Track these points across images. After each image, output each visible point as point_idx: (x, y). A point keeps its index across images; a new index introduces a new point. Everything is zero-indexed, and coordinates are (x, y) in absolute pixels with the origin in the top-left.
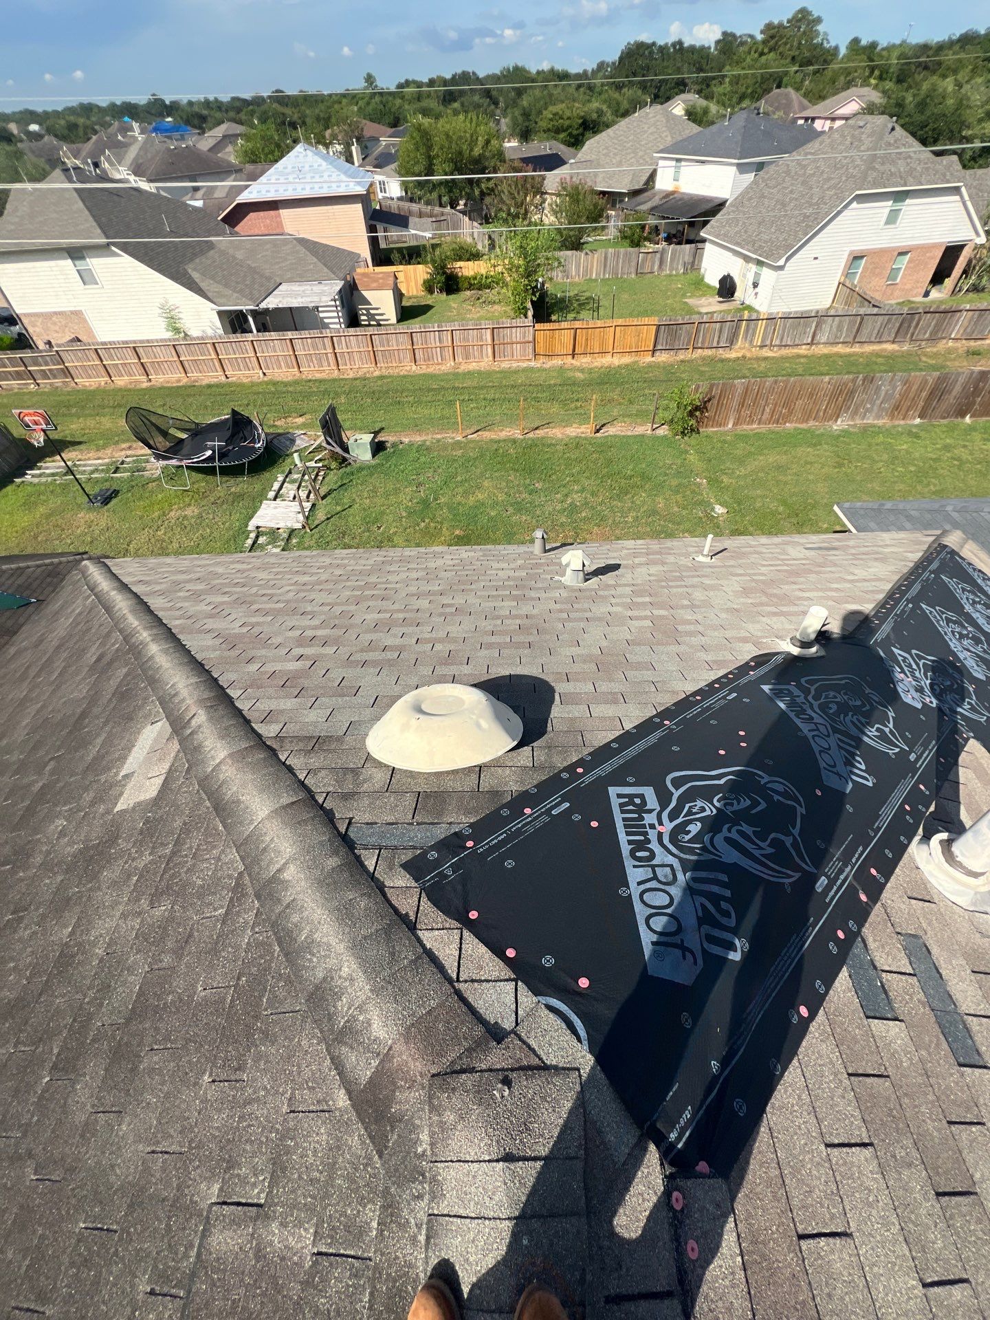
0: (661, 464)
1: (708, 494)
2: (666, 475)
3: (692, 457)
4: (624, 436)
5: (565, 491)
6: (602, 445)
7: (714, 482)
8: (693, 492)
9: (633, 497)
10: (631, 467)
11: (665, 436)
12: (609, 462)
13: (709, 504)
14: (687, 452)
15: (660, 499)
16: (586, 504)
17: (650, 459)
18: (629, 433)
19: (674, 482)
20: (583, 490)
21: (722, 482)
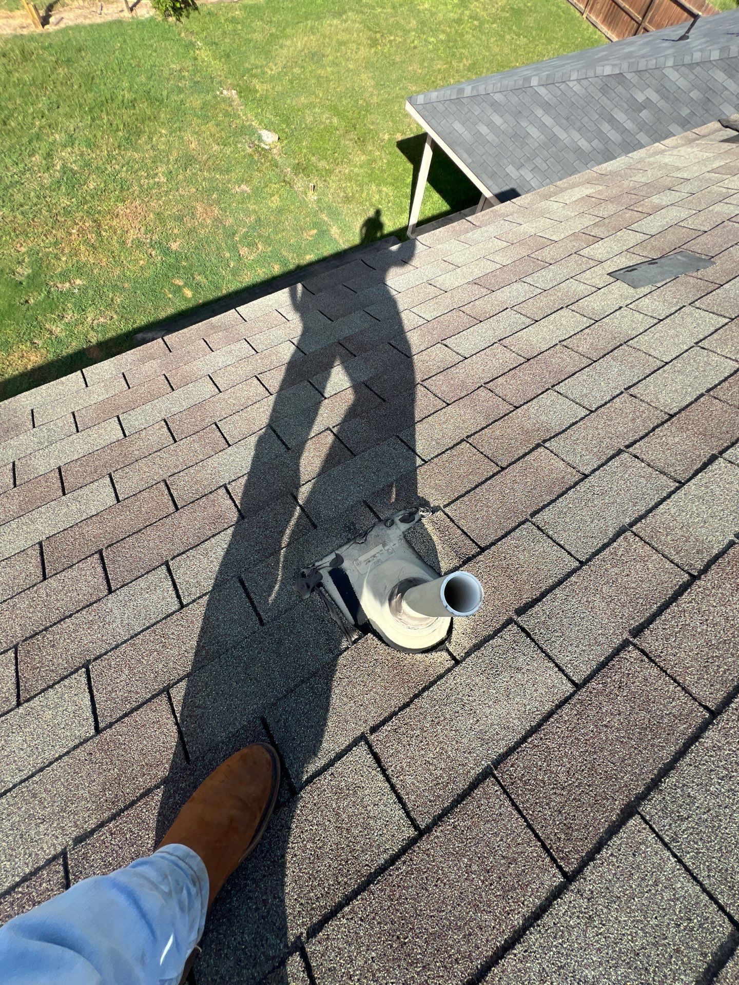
0: (166, 73)
1: (246, 115)
2: (181, 91)
3: (204, 54)
4: (91, 26)
5: (43, 147)
6: (64, 48)
7: (245, 91)
8: (227, 114)
9: (150, 139)
10: (126, 84)
11: (152, 19)
12: (89, 80)
13: (252, 132)
14: (192, 45)
15: (188, 136)
16: (88, 164)
17: (148, 66)
18: (98, 20)
19: (195, 101)
20: (71, 141)
21: (257, 91)
